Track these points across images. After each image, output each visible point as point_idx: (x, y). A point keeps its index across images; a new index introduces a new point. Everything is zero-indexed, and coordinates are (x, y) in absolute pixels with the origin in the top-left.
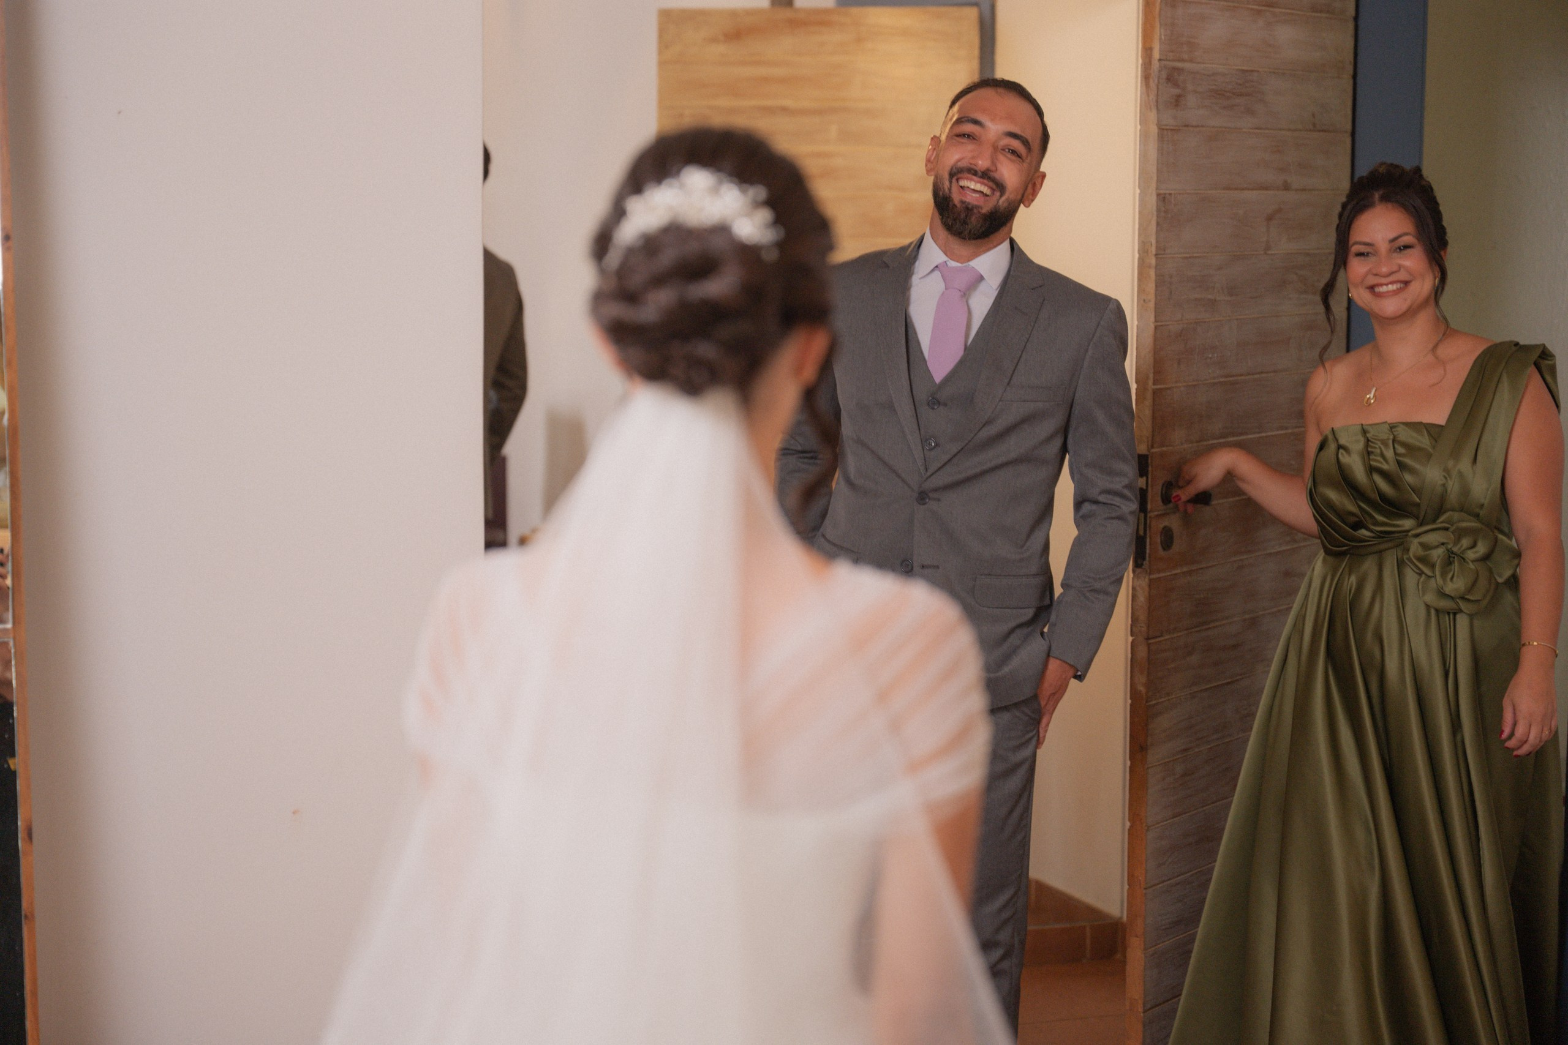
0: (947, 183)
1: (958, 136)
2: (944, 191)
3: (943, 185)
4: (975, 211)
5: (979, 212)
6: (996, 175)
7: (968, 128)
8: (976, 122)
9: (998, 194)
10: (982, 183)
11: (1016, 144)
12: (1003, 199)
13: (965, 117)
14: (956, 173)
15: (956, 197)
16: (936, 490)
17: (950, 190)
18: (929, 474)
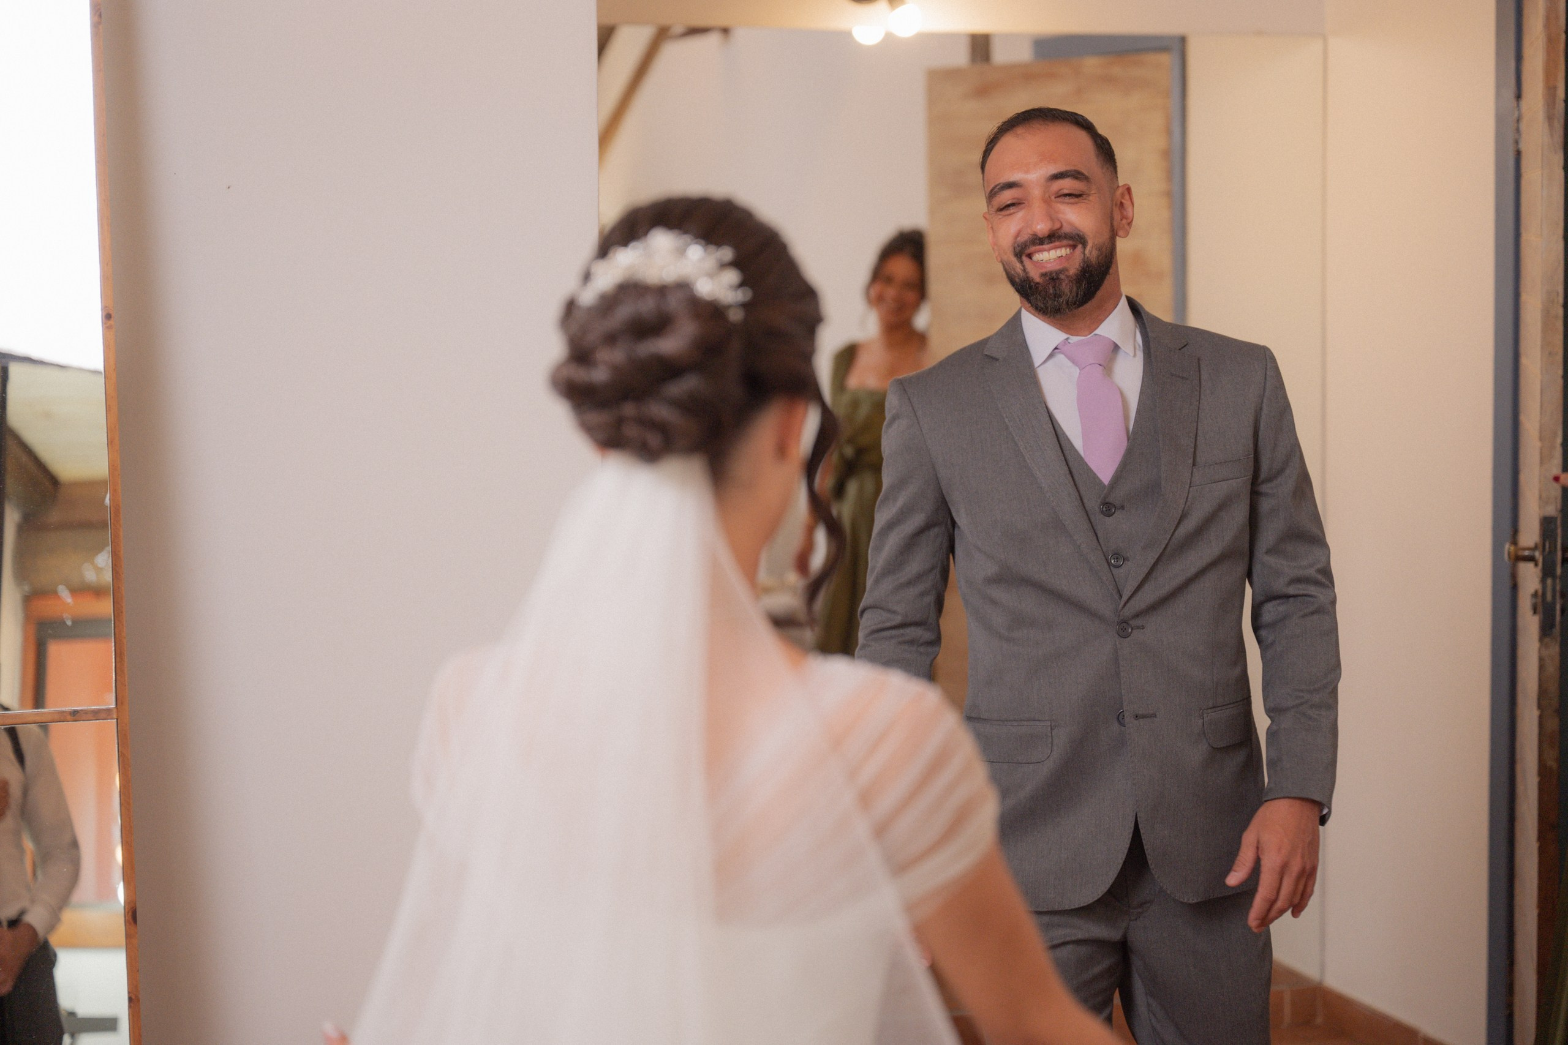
0: (1018, 266)
1: (1001, 210)
2: (1019, 275)
3: (1014, 270)
4: (1062, 277)
5: (1068, 277)
6: (1067, 229)
7: (1007, 196)
8: (1011, 185)
9: (1080, 246)
10: (1055, 248)
11: (1067, 185)
12: (1088, 248)
13: (996, 186)
14: (1022, 251)
15: (1035, 275)
16: (1137, 616)
17: (1024, 270)
18: (1125, 598)
